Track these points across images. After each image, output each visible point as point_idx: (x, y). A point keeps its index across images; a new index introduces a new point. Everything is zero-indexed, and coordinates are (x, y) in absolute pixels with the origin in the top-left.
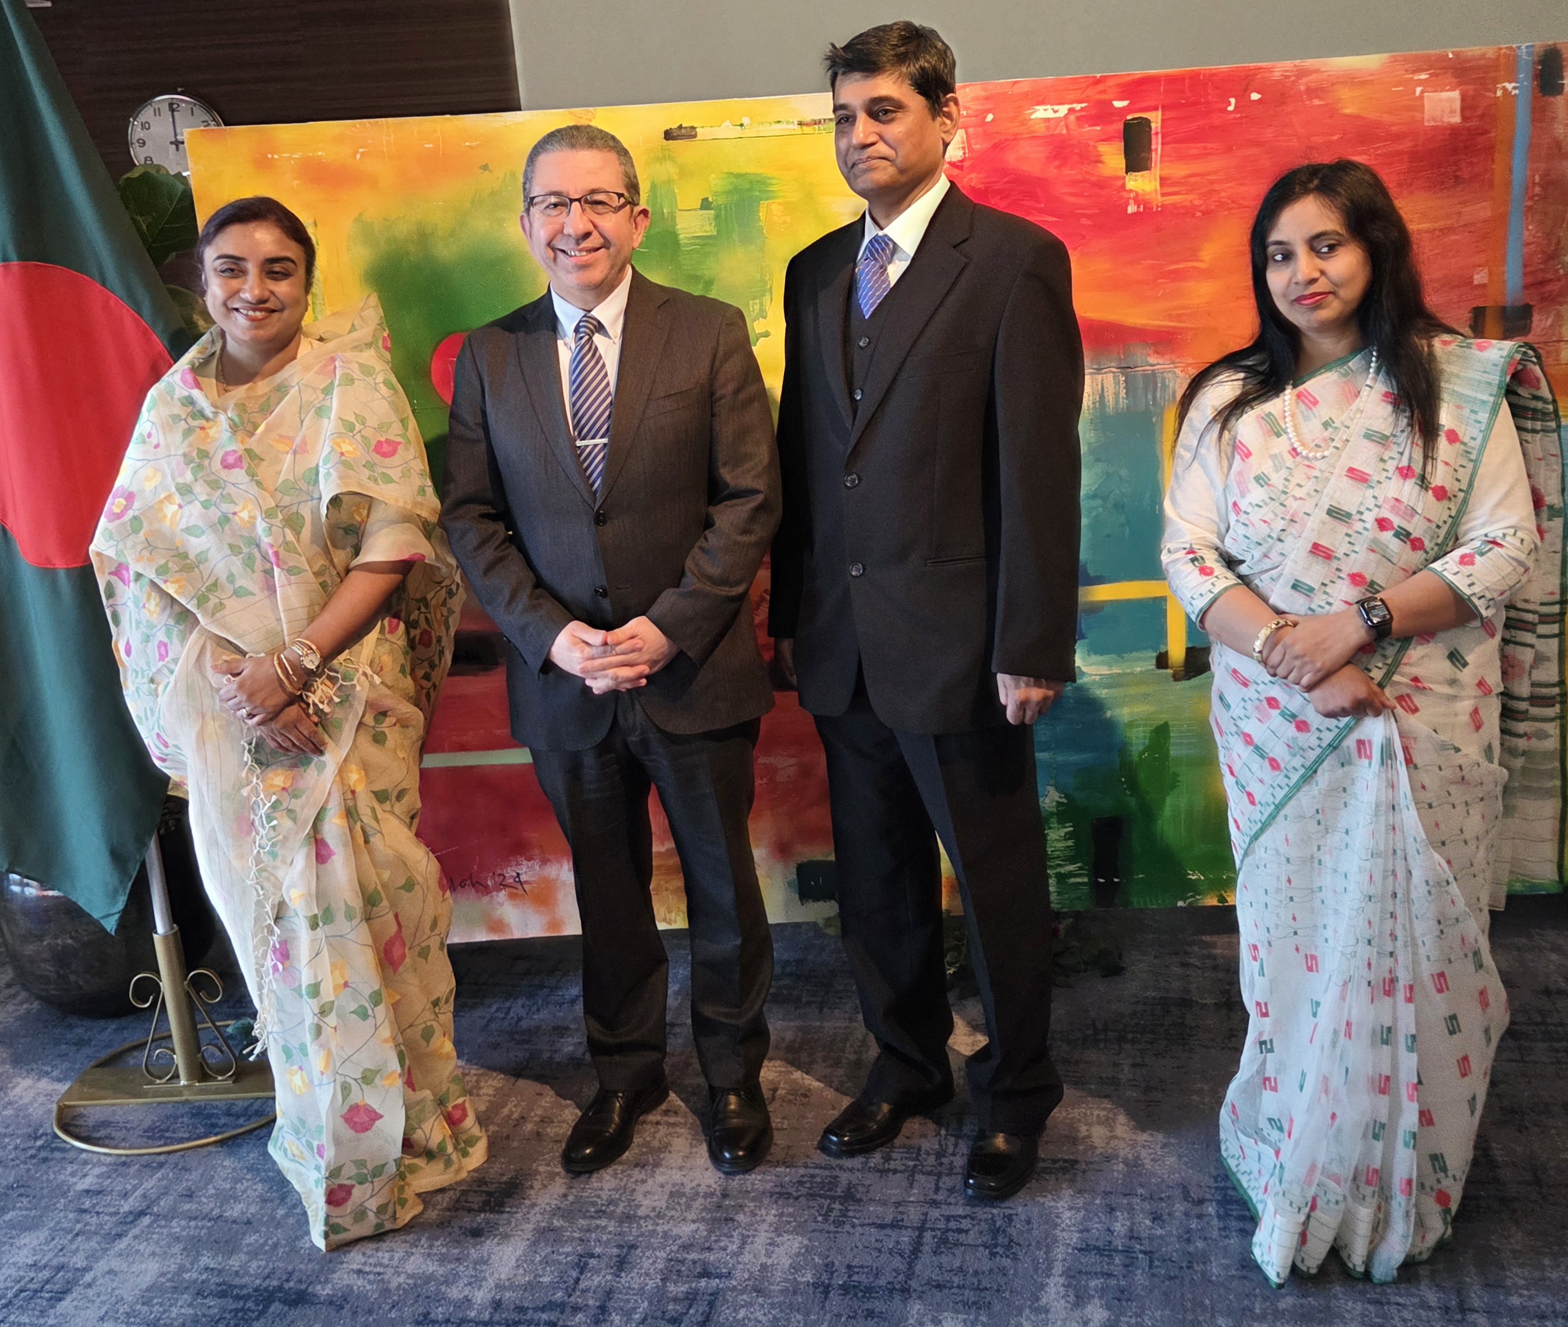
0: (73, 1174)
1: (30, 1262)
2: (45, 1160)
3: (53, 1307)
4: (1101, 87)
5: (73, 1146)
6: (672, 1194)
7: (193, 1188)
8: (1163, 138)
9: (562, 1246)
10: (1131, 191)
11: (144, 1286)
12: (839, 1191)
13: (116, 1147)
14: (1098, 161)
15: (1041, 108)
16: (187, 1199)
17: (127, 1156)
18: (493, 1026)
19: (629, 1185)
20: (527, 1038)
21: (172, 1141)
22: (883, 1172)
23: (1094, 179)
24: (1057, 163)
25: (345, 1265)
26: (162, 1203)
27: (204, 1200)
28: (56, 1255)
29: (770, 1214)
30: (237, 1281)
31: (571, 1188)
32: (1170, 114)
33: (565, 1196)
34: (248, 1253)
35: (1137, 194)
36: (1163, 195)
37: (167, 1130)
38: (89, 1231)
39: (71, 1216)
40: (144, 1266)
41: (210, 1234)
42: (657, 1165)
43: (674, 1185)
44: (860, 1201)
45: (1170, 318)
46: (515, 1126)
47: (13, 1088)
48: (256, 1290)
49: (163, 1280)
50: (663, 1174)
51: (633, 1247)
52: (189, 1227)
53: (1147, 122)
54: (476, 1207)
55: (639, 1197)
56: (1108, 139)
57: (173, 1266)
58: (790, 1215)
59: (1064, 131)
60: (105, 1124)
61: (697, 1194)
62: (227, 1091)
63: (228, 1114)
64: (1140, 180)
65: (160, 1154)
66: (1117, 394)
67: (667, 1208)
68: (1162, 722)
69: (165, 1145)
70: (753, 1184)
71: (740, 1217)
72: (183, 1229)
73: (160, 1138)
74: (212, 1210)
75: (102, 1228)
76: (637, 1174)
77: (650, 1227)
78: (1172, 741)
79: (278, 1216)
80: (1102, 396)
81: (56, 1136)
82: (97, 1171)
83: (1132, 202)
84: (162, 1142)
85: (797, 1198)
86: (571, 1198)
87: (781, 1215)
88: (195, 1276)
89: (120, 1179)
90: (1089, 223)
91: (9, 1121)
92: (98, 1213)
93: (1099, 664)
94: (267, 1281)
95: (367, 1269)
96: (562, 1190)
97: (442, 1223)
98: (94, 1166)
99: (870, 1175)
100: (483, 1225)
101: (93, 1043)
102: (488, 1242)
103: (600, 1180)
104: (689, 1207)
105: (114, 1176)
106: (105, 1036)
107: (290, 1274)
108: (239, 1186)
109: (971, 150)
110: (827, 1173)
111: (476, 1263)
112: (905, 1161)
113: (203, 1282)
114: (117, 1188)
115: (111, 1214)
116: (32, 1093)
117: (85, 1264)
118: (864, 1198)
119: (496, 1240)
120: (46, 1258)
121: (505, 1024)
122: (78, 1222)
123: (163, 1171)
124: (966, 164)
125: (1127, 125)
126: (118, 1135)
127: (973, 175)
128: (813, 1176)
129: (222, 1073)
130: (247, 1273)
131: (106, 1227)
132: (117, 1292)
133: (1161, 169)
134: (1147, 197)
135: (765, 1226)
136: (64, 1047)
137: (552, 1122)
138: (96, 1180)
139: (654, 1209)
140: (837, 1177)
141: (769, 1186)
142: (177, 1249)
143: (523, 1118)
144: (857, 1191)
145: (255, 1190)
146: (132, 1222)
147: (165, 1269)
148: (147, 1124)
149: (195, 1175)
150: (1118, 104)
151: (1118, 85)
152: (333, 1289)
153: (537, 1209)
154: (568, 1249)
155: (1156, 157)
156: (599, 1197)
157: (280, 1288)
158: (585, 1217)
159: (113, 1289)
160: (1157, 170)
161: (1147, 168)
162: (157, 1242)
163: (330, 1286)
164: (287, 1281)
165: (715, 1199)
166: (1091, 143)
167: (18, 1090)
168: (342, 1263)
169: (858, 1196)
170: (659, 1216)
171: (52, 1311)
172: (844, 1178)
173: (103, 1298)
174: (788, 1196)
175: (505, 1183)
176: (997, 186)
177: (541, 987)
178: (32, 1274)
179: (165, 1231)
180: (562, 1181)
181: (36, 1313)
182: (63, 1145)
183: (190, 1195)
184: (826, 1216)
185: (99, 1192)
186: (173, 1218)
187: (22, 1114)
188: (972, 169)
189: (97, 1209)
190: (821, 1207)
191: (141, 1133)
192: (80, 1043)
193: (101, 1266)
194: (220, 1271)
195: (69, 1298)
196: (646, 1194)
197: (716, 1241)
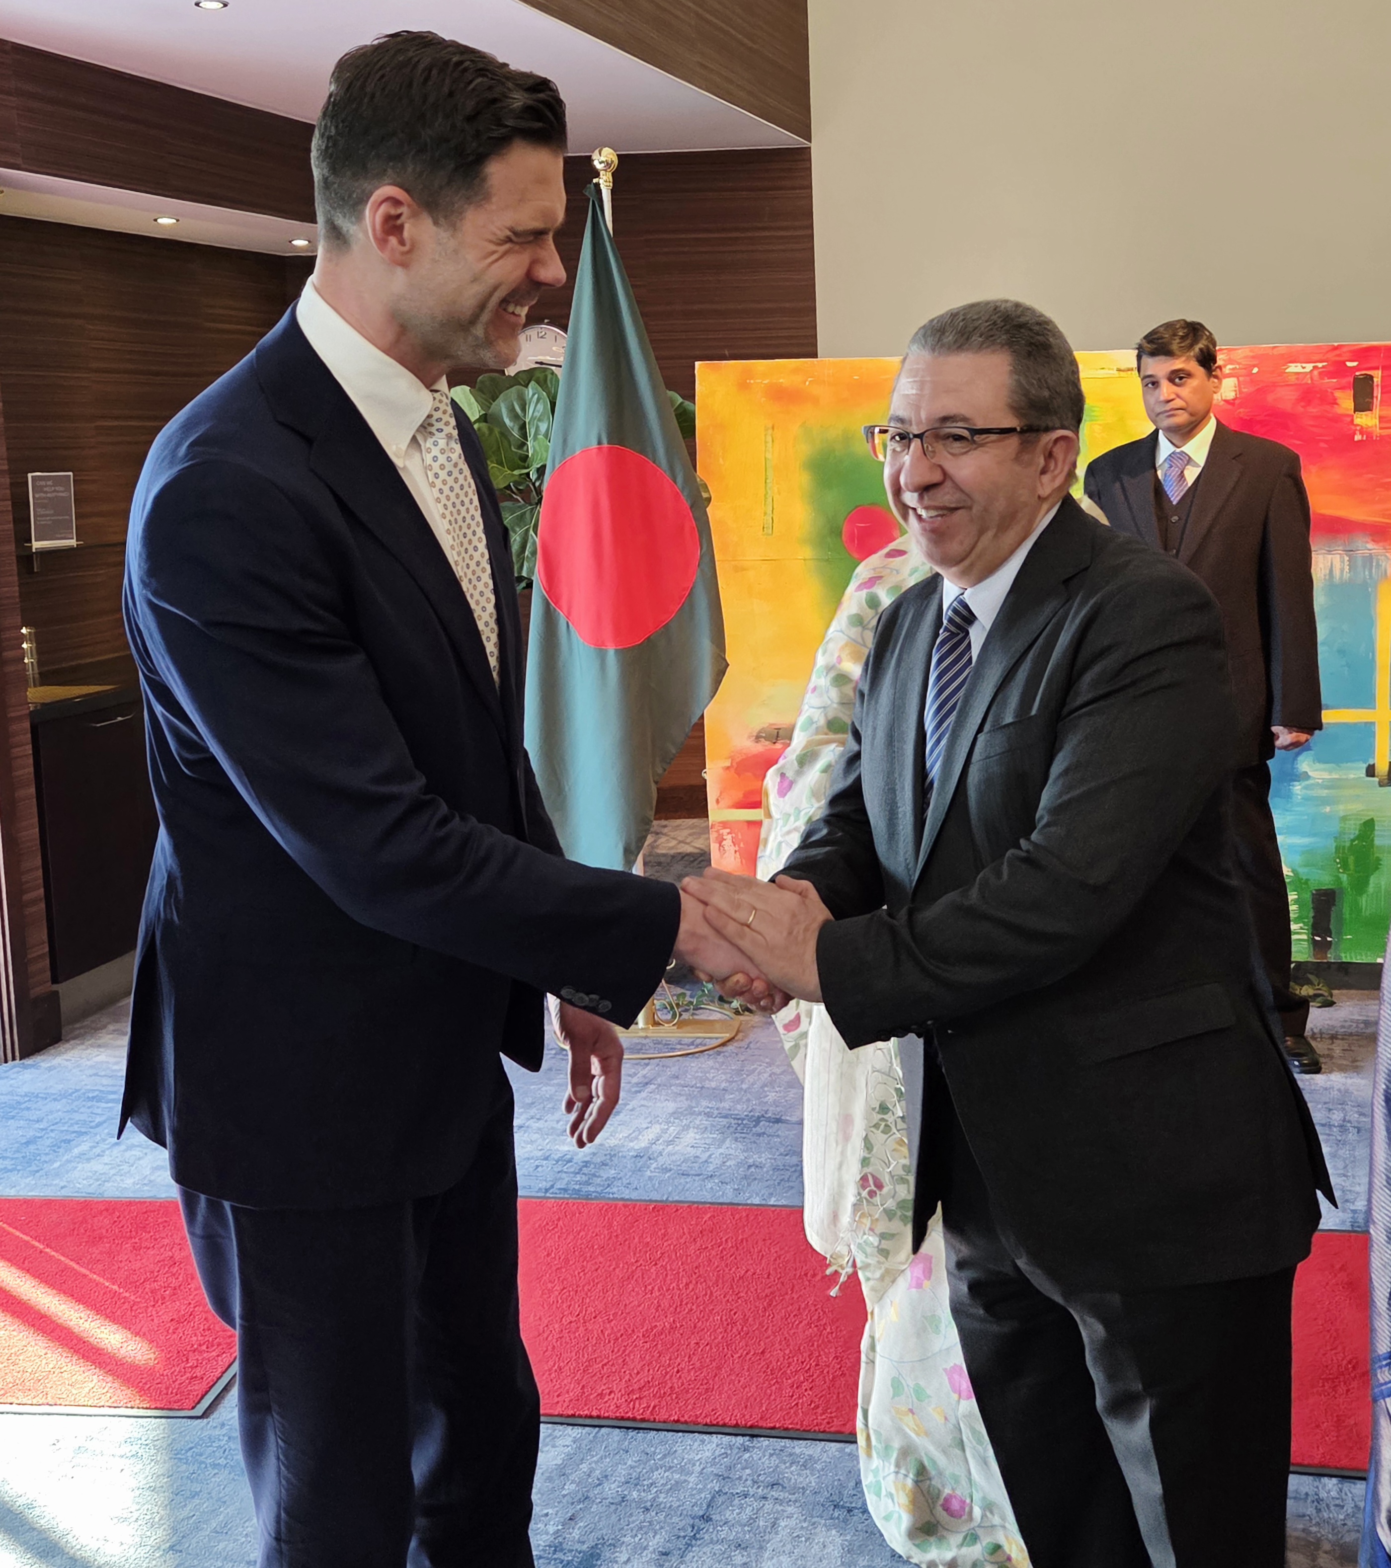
4: (1337, 352)
8: (1381, 389)
10: (1358, 425)
14: (1334, 402)
15: (1293, 365)
23: (1330, 415)
24: (1303, 404)
32: (1387, 373)
35: (1362, 427)
36: (1380, 429)
45: (1384, 516)
53: (1371, 378)
56: (1342, 388)
59: (1309, 382)
64: (1364, 417)
66: (1342, 570)
68: (1368, 818)
78: (1376, 833)
80: (1331, 571)
83: (1358, 433)
90: (1326, 446)
93: (1324, 770)
109: (1241, 392)
124: (1237, 402)
125: (1356, 379)
127: (1241, 410)
133: (1380, 410)
134: (1369, 430)
150: (1349, 364)
151: (1351, 352)
155: (1377, 402)
160: (1377, 411)
161: (1371, 410)
166: (1329, 390)
176: (1258, 418)
188: (1241, 406)
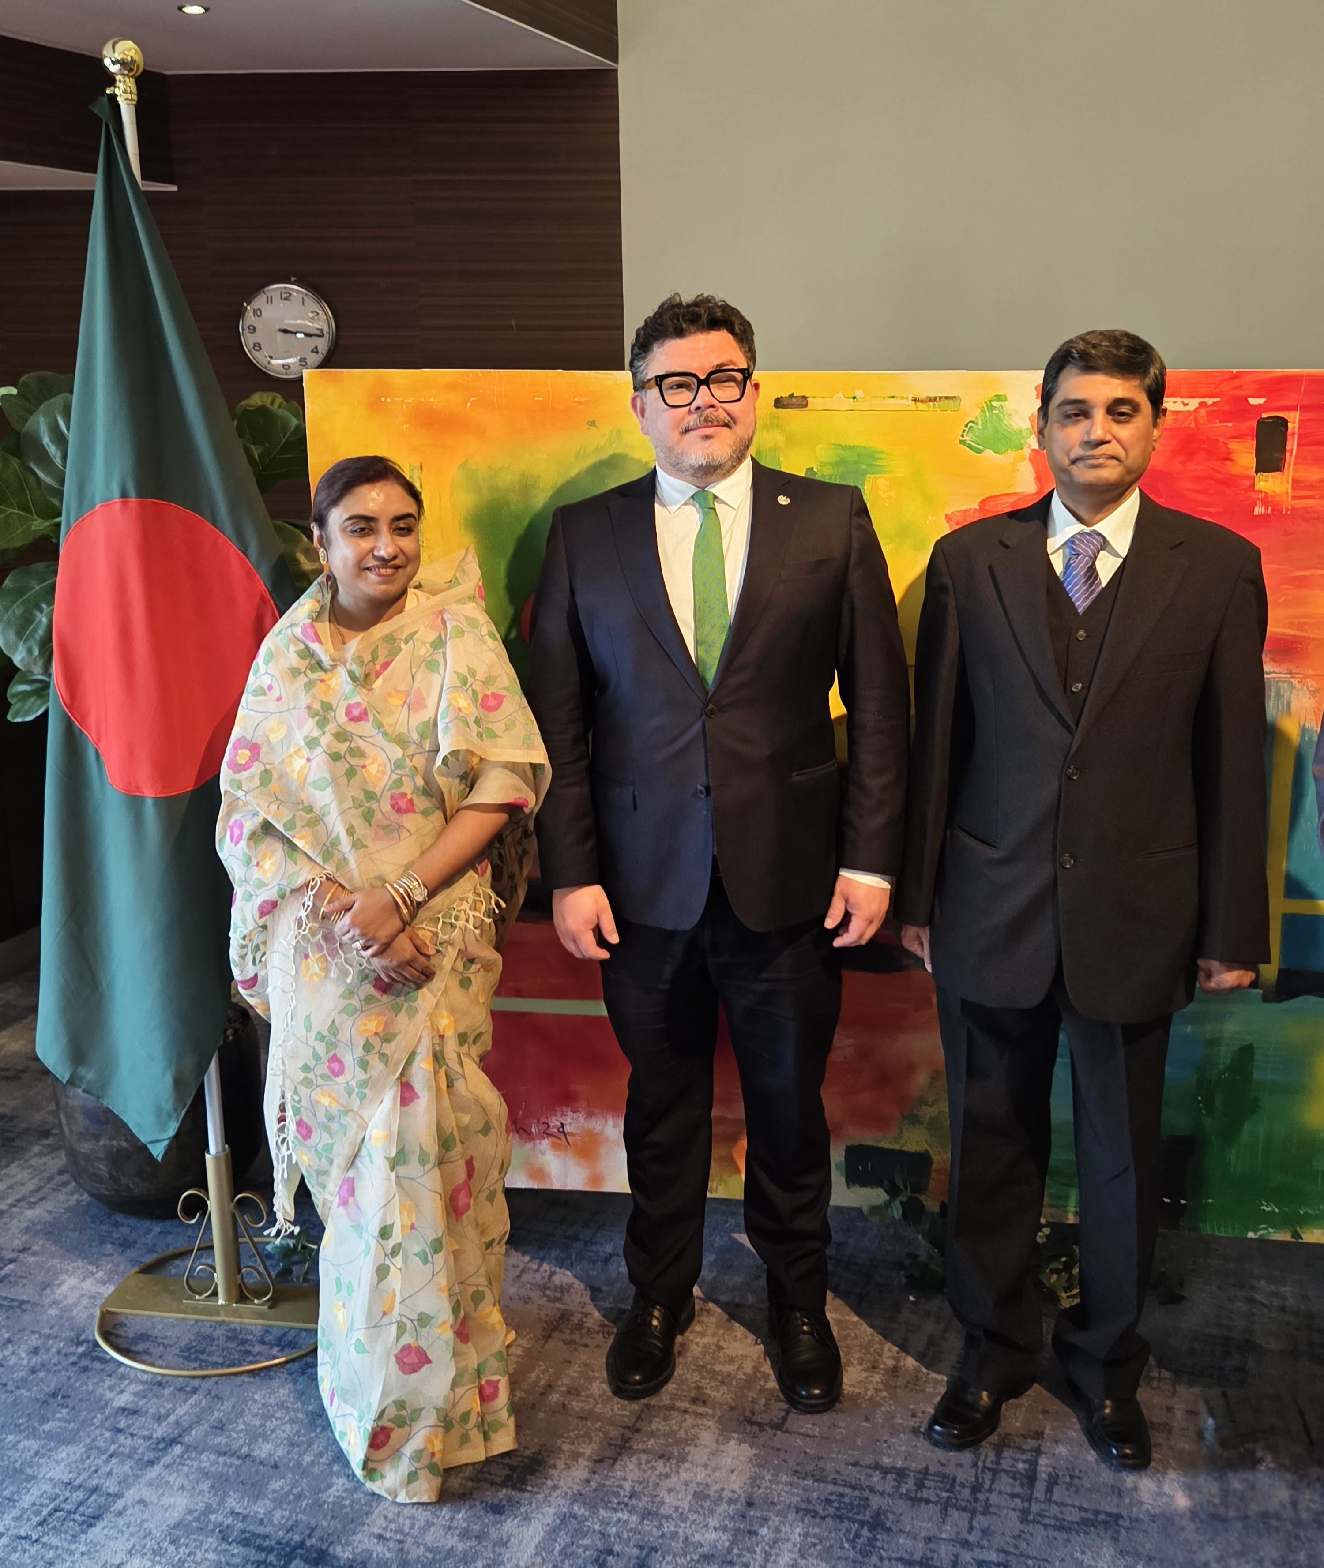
0: (111, 1388)
1: (66, 1480)
2: (85, 1369)
3: (84, 1532)
4: (1237, 382)
5: (112, 1358)
6: (695, 1494)
7: (224, 1420)
8: (1299, 440)
9: (583, 1539)
10: (1260, 492)
11: (172, 1522)
12: (868, 1516)
13: (152, 1365)
14: (1228, 458)
16: (218, 1432)
17: (163, 1375)
18: (526, 1277)
19: (654, 1478)
20: (558, 1295)
21: (205, 1364)
22: (915, 1501)
23: (1221, 476)
24: (1181, 458)
25: (366, 1528)
26: (193, 1432)
27: (234, 1435)
28: (90, 1477)
29: (795, 1532)
30: (261, 1530)
31: (594, 1473)
32: (1308, 416)
33: (588, 1481)
34: (274, 1500)
35: (1267, 495)
36: (1294, 498)
37: (203, 1352)
38: (123, 1453)
39: (107, 1434)
40: (172, 1500)
41: (238, 1474)
42: (682, 1459)
43: (698, 1484)
44: (888, 1530)
45: (1291, 626)
46: (542, 1394)
47: (59, 1285)
48: (279, 1543)
49: (190, 1518)
50: (687, 1470)
51: (655, 1550)
52: (218, 1463)
53: (1285, 422)
54: (498, 1480)
55: (663, 1493)
56: (1239, 437)
57: (201, 1504)
58: (815, 1536)
59: (1193, 425)
60: (144, 1337)
61: (720, 1498)
62: (262, 1316)
63: (262, 1342)
64: (1270, 481)
65: (194, 1377)
67: (690, 1510)
68: (1247, 1044)
69: (201, 1368)
70: (779, 1496)
71: (764, 1531)
72: (212, 1465)
73: (196, 1359)
74: (241, 1447)
75: (135, 1452)
76: (660, 1466)
77: (672, 1528)
78: (1257, 1064)
79: (305, 1464)
81: (97, 1345)
82: (133, 1388)
83: (1259, 503)
84: (197, 1365)
85: (823, 1518)
86: (593, 1485)
87: (806, 1535)
88: (220, 1518)
89: (155, 1400)
91: (53, 1322)
92: (132, 1435)
94: (290, 1534)
95: (388, 1535)
96: (586, 1475)
97: (464, 1494)
98: (131, 1383)
99: (901, 1503)
100: (504, 1502)
101: (139, 1245)
102: (508, 1522)
103: (624, 1467)
104: (712, 1512)
105: (150, 1395)
106: (149, 1239)
107: (313, 1530)
108: (268, 1424)
110: (857, 1493)
111: (494, 1545)
112: (939, 1492)
113: (228, 1527)
114: (152, 1411)
115: (145, 1438)
116: (76, 1294)
117: (117, 1489)
118: (894, 1529)
119: (516, 1521)
120: (81, 1478)
121: (538, 1277)
122: (113, 1442)
123: (195, 1397)
125: (1261, 423)
126: (157, 1351)
128: (841, 1495)
129: (259, 1294)
130: (271, 1522)
131: (139, 1452)
132: (146, 1526)
133: (1295, 471)
134: (1277, 499)
135: (790, 1546)
136: (109, 1246)
137: (578, 1394)
138: (131, 1398)
139: (677, 1509)
140: (867, 1499)
141: (795, 1500)
142: (205, 1486)
143: (550, 1386)
144: (887, 1518)
145: (284, 1431)
146: (165, 1449)
147: (192, 1507)
148: (184, 1342)
149: (227, 1405)
150: (1253, 401)
151: (1255, 382)
152: (353, 1553)
153: (559, 1492)
154: (587, 1542)
155: (1290, 459)
156: (620, 1487)
157: (302, 1544)
158: (606, 1508)
159: (142, 1521)
160: (1290, 471)
161: (1281, 470)
162: (187, 1475)
163: (350, 1548)
164: (310, 1536)
165: (739, 1506)
166: (1221, 439)
167: (64, 1288)
168: (364, 1524)
169: (888, 1525)
170: (683, 1518)
171: (83, 1537)
172: (876, 1501)
173: (132, 1529)
174: (815, 1514)
175: (529, 1458)
177: (576, 1238)
178: (67, 1494)
179: (195, 1464)
180: (586, 1463)
181: (69, 1537)
182: (101, 1355)
183: (220, 1427)
184: (853, 1542)
185: (134, 1412)
186: (203, 1451)
187: (66, 1315)
189: (131, 1430)
190: (849, 1531)
191: (177, 1352)
192: (125, 1245)
193: (132, 1494)
194: (245, 1518)
195: (100, 1525)
196: (670, 1490)
197: (739, 1556)
